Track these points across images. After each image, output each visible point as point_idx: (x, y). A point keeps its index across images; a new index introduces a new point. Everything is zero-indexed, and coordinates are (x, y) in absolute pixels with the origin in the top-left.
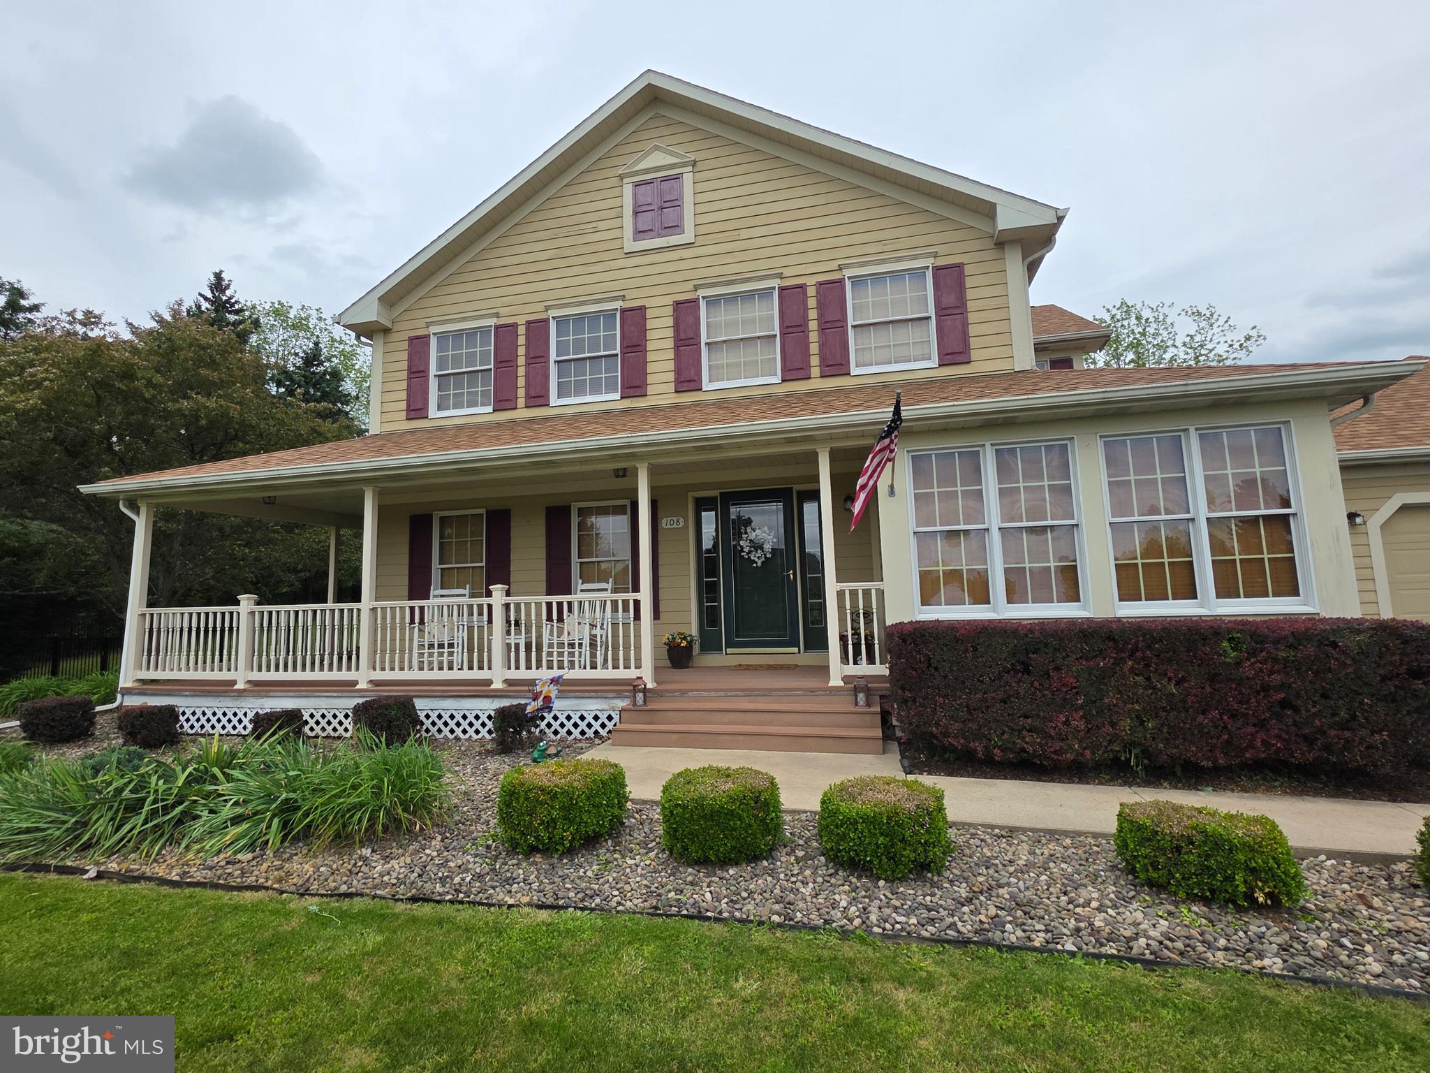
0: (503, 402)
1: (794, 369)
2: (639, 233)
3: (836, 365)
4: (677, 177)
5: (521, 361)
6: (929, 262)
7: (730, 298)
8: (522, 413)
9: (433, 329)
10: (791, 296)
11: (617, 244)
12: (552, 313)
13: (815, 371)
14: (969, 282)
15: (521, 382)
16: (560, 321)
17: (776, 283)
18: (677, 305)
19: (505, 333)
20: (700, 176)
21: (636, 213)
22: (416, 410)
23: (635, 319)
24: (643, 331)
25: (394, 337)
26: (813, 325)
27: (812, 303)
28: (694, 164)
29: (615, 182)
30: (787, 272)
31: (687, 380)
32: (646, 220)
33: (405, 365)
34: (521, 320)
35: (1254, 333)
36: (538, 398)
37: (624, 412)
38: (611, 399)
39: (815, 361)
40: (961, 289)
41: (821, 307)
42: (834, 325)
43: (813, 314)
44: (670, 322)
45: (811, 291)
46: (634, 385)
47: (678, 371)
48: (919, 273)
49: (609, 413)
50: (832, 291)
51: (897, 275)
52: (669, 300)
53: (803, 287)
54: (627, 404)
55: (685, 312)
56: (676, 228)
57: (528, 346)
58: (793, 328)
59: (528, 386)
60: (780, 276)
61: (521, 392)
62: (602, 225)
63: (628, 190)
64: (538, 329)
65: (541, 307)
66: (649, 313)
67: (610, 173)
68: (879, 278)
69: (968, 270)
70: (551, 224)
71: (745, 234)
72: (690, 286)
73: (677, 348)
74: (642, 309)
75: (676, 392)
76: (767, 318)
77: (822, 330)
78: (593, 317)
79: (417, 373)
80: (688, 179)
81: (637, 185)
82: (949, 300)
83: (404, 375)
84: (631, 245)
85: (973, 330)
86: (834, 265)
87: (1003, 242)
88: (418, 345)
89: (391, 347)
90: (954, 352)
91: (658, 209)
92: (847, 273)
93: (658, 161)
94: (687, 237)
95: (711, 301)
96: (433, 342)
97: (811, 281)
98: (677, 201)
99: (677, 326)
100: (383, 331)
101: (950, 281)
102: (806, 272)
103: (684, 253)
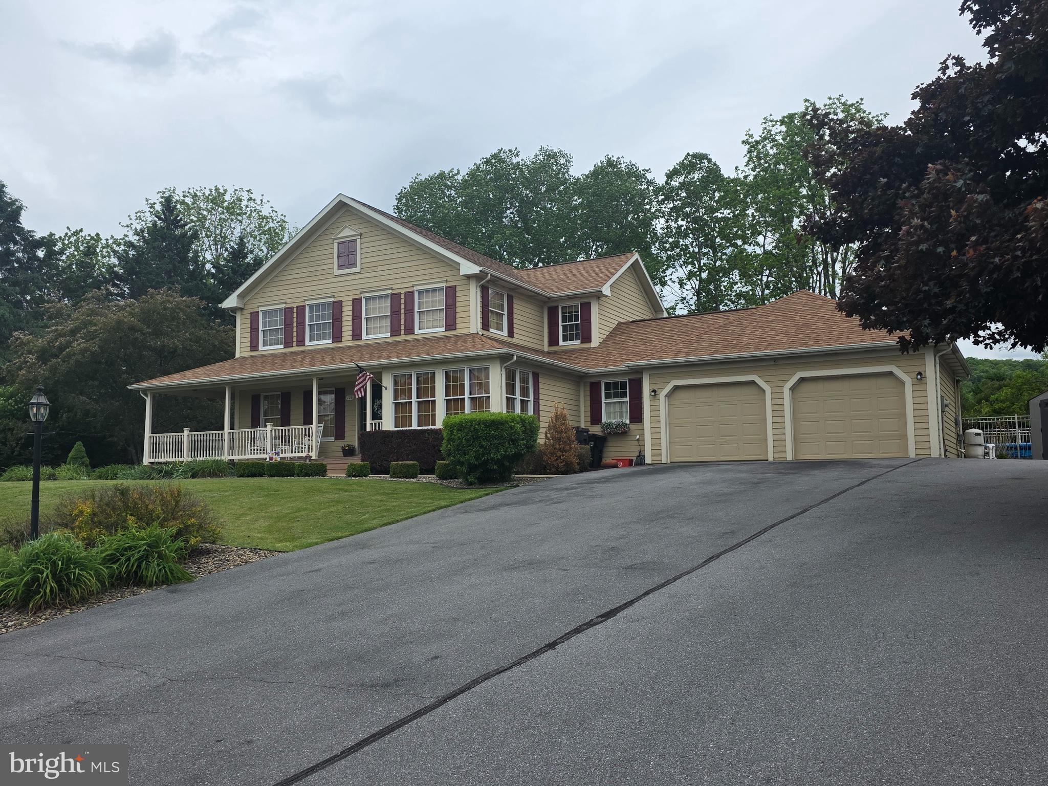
0: (287, 344)
1: (395, 332)
2: (340, 267)
3: (410, 330)
4: (355, 241)
5: (295, 325)
6: (444, 284)
7: (374, 298)
8: (295, 349)
9: (260, 309)
10: (395, 297)
11: (331, 271)
12: (307, 303)
13: (403, 332)
14: (458, 294)
15: (295, 334)
16: (311, 306)
17: (390, 292)
18: (354, 300)
19: (288, 311)
20: (363, 240)
21: (339, 257)
22: (254, 346)
23: (338, 305)
24: (341, 312)
25: (246, 312)
26: (403, 311)
27: (403, 301)
28: (361, 235)
29: (331, 241)
30: (394, 287)
31: (357, 335)
32: (342, 261)
33: (249, 325)
34: (295, 306)
36: (301, 342)
37: (333, 349)
38: (327, 342)
39: (403, 327)
40: (455, 297)
41: (406, 303)
42: (410, 311)
43: (403, 306)
44: (351, 308)
45: (403, 296)
46: (337, 337)
47: (353, 331)
48: (440, 289)
49: (328, 349)
50: (410, 296)
51: (434, 290)
52: (351, 298)
53: (400, 294)
54: (334, 345)
55: (357, 303)
56: (354, 265)
57: (297, 318)
58: (395, 313)
59: (297, 336)
60: (392, 289)
61: (294, 339)
62: (325, 262)
63: (336, 245)
64: (301, 309)
65: (302, 299)
66: (344, 304)
67: (329, 237)
68: (426, 291)
69: (458, 288)
70: (307, 260)
71: (380, 268)
72: (359, 292)
73: (353, 320)
74: (341, 302)
75: (352, 340)
76: (385, 308)
77: (405, 314)
78: (323, 305)
79: (254, 329)
80: (359, 241)
81: (339, 243)
82: (450, 302)
83: (249, 330)
84: (337, 272)
85: (458, 315)
86: (411, 285)
87: (469, 277)
88: (254, 316)
89: (243, 316)
90: (451, 325)
91: (347, 256)
92: (415, 288)
93: (347, 232)
94: (358, 269)
95: (367, 299)
96: (261, 315)
97: (402, 291)
98: (354, 252)
99: (353, 310)
100: (242, 309)
101: (451, 293)
102: (401, 287)
103: (357, 276)
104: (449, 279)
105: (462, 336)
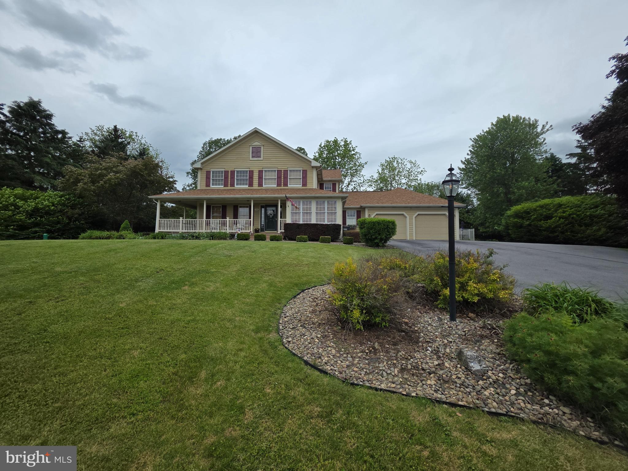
0: (225, 185)
1: (279, 185)
2: (253, 157)
3: (286, 184)
4: (261, 147)
5: (229, 178)
6: (302, 169)
7: (269, 171)
8: (229, 188)
9: (211, 170)
10: (279, 172)
11: (248, 158)
12: (236, 170)
13: (282, 185)
14: (308, 173)
15: (229, 182)
16: (237, 172)
17: (277, 169)
18: (259, 171)
19: (226, 172)
20: (265, 148)
21: (252, 153)
22: (208, 185)
23: (251, 173)
24: (253, 175)
25: (203, 170)
26: (282, 177)
27: (283, 173)
28: (263, 145)
29: (248, 146)
30: (279, 167)
31: (260, 184)
32: (254, 154)
33: (205, 176)
34: (230, 170)
35: (423, 170)
36: (232, 185)
37: (248, 189)
38: (246, 187)
39: (282, 183)
40: (306, 174)
41: (284, 174)
42: (286, 178)
43: (283, 175)
44: (258, 174)
45: (283, 171)
46: (251, 184)
47: (259, 183)
48: (300, 171)
49: (246, 189)
50: (286, 172)
51: (297, 171)
52: (258, 170)
53: (281, 170)
54: (249, 188)
55: (260, 172)
56: (260, 157)
57: (231, 175)
58: (279, 177)
59: (230, 183)
61: (229, 184)
62: (246, 154)
63: (251, 148)
64: (233, 172)
65: (233, 168)
67: (248, 144)
68: (294, 171)
69: (308, 171)
70: (236, 152)
71: (272, 160)
72: (262, 168)
73: (259, 179)
74: (253, 171)
75: (258, 186)
76: (275, 176)
77: (284, 178)
78: (244, 171)
79: (208, 178)
80: (262, 148)
81: (252, 147)
82: (304, 176)
83: (205, 178)
84: (251, 159)
85: (308, 181)
86: (287, 167)
87: (313, 167)
88: (208, 173)
89: (202, 172)
90: (305, 184)
91: (256, 153)
92: (289, 169)
93: (257, 144)
94: (262, 159)
95: (265, 171)
96: (211, 172)
97: (283, 170)
98: (260, 152)
99: (259, 175)
100: (201, 169)
101: (305, 172)
102: (282, 168)
103: (261, 162)
104: (304, 167)
105: (310, 189)
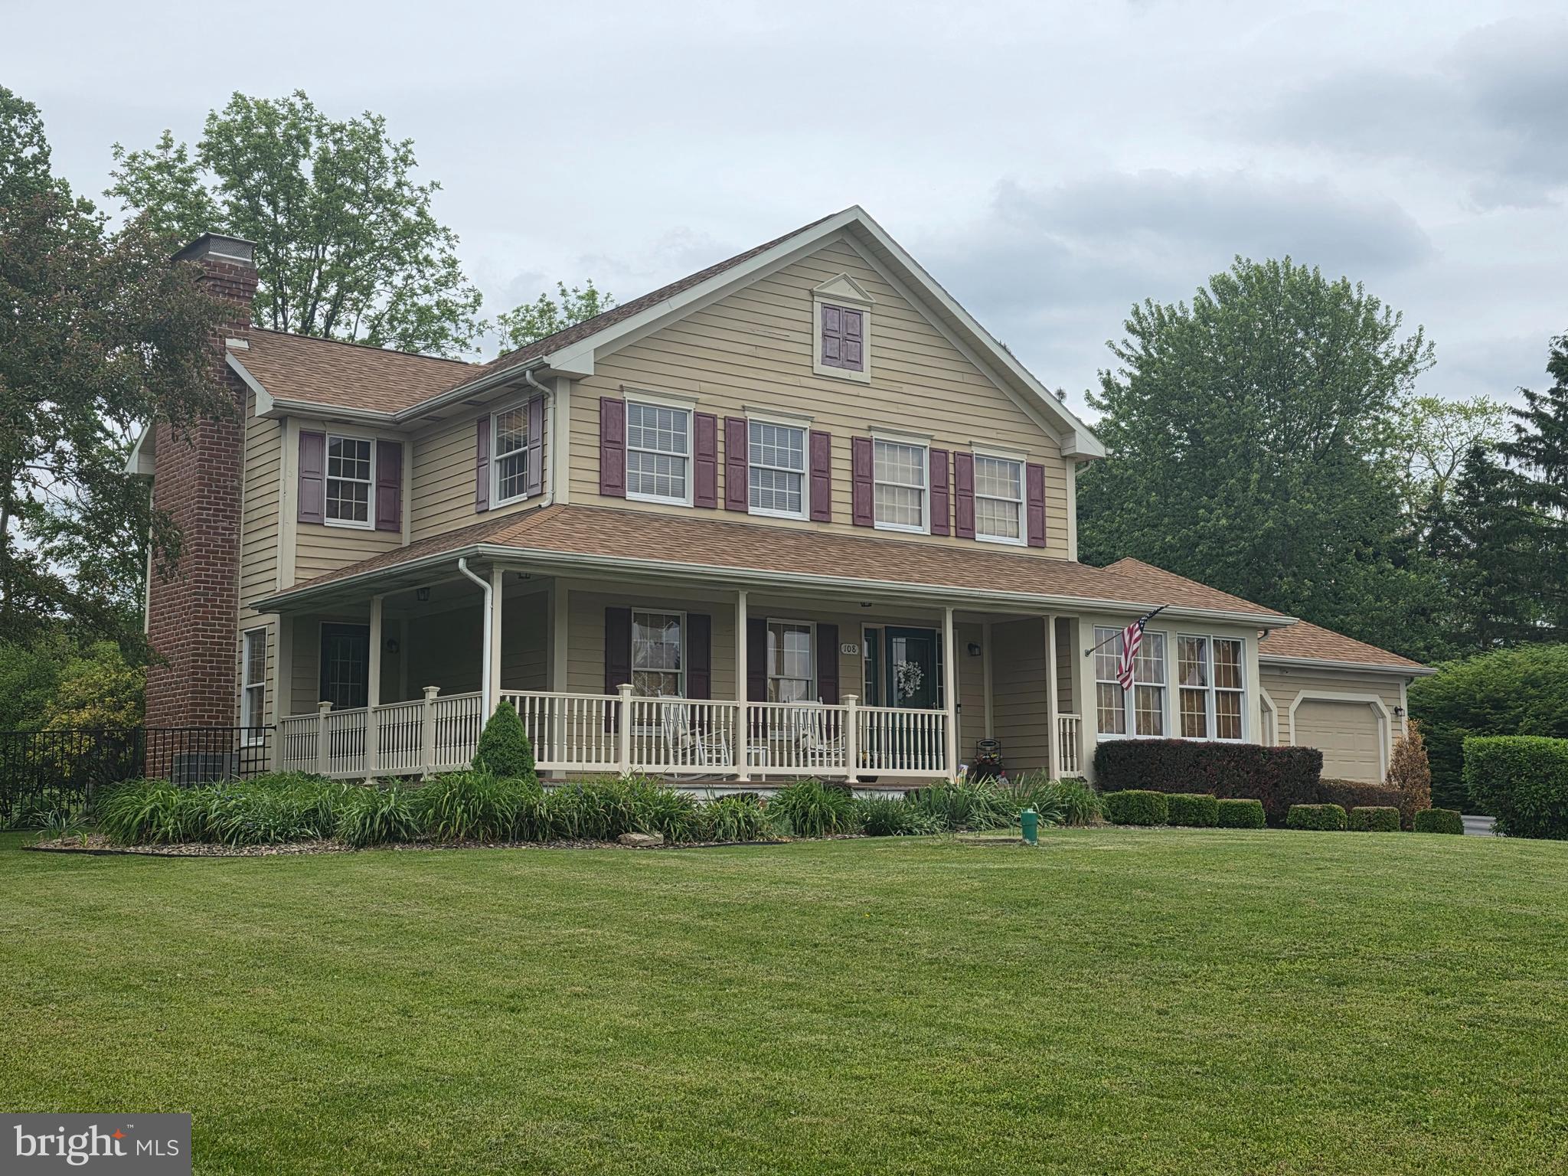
0: (703, 498)
1: (938, 525)
2: (827, 359)
3: (966, 529)
4: (859, 314)
5: (721, 459)
6: (1024, 458)
7: (893, 445)
8: (722, 515)
9: (630, 396)
10: (938, 458)
11: (807, 361)
12: (748, 415)
13: (953, 531)
14: (1048, 482)
15: (721, 481)
16: (757, 427)
17: (925, 442)
18: (854, 440)
19: (704, 423)
20: (876, 319)
21: (824, 336)
22: (612, 486)
23: (821, 442)
24: (827, 457)
26: (952, 490)
27: (951, 469)
28: (874, 306)
29: (805, 295)
30: (937, 436)
31: (863, 516)
32: (832, 346)
33: (596, 430)
34: (721, 414)
36: (736, 502)
37: (812, 534)
38: (800, 518)
39: (953, 521)
40: (1042, 486)
41: (957, 474)
42: (965, 492)
43: (952, 480)
44: (849, 455)
45: (952, 459)
46: (821, 511)
47: (855, 505)
48: (1017, 465)
49: (802, 533)
50: (966, 461)
51: (1003, 461)
52: (848, 433)
53: (947, 453)
54: (814, 527)
55: (862, 449)
56: (857, 364)
57: (726, 442)
58: (938, 488)
59: (727, 488)
60: (931, 438)
61: (721, 492)
62: (794, 336)
63: (818, 307)
64: (735, 428)
65: (738, 404)
66: (833, 441)
67: (802, 283)
68: (993, 461)
69: (1046, 472)
71: (905, 388)
72: (864, 425)
73: (854, 482)
74: (828, 435)
75: (854, 525)
76: (920, 475)
77: (957, 495)
78: (782, 428)
79: (611, 442)
80: (868, 318)
81: (825, 306)
82: (1036, 494)
83: (596, 440)
84: (819, 367)
85: (1049, 522)
86: (966, 440)
87: (1074, 455)
88: (613, 410)
89: (580, 403)
90: (1037, 536)
91: (842, 339)
92: (975, 450)
93: (846, 289)
94: (865, 376)
95: (881, 445)
96: (631, 411)
97: (952, 449)
98: (858, 337)
99: (854, 461)
101: (1036, 473)
102: (953, 441)
103: (863, 391)
104: (1032, 449)
105: (1053, 563)
